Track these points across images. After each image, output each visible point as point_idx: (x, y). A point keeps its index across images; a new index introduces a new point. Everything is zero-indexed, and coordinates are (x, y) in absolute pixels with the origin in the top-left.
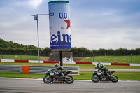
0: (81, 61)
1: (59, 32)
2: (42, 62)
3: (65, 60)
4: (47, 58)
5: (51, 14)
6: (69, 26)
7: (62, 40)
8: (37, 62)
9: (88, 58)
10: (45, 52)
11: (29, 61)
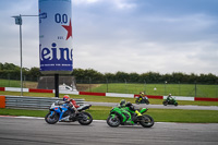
0: (88, 90)
1: (54, 45)
2: (26, 90)
3: (63, 89)
4: (35, 85)
5: (43, 15)
6: (70, 34)
7: (59, 57)
8: (19, 90)
9: (98, 86)
10: (32, 75)
11: (7, 89)
